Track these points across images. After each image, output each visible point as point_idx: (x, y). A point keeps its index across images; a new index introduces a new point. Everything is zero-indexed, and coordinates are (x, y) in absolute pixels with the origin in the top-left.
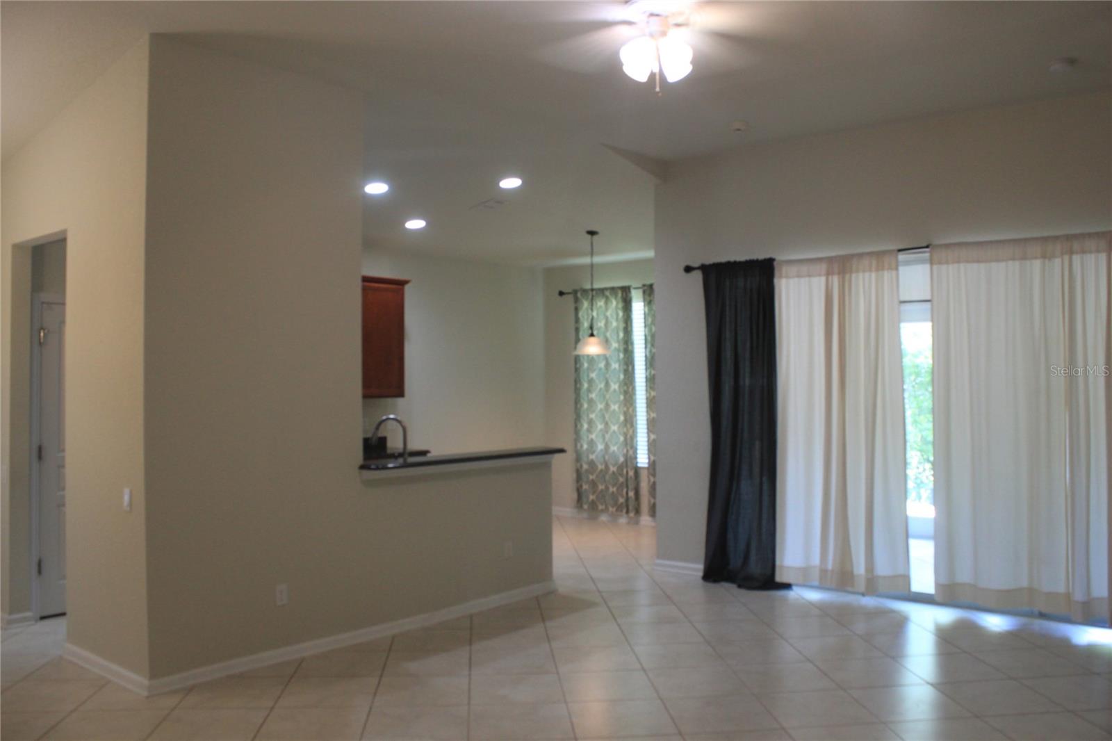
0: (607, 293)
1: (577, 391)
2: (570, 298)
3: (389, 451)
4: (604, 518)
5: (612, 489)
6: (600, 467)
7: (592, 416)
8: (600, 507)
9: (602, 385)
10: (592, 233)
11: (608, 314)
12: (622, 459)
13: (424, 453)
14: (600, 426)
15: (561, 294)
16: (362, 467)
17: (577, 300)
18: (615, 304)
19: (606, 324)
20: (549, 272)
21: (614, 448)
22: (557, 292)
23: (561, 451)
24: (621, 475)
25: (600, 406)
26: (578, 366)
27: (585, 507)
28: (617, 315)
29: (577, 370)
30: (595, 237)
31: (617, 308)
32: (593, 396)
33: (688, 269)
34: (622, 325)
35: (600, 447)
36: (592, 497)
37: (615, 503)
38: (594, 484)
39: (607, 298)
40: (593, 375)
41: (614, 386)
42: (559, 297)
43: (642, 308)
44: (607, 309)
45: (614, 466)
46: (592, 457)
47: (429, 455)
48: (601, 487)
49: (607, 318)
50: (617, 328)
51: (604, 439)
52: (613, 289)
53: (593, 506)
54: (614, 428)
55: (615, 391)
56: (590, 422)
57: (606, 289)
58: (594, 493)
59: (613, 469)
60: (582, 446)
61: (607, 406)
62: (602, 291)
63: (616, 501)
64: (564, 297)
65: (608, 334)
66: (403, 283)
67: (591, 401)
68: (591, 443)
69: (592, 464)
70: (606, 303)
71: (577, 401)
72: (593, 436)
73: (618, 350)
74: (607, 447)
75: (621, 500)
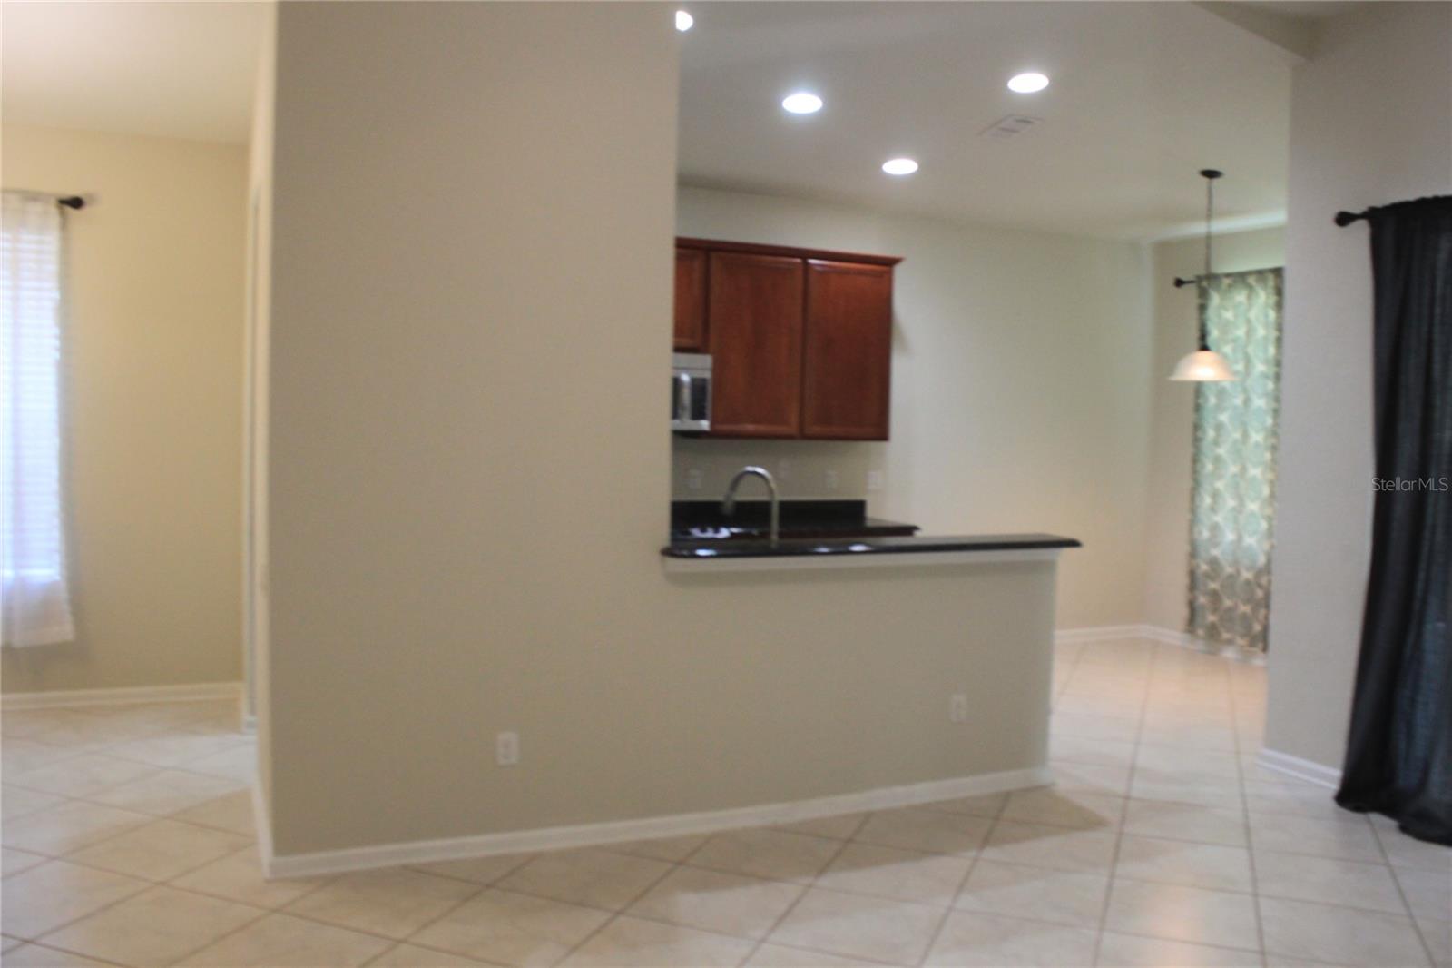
0: (1251, 280)
1: (1197, 441)
2: (1190, 292)
3: (869, 524)
4: (1229, 653)
5: (1244, 609)
6: (1229, 570)
7: (1220, 485)
8: (1226, 636)
9: (1237, 435)
10: (1211, 174)
11: (1253, 314)
12: (1262, 560)
13: (908, 530)
14: (1231, 503)
15: (1179, 283)
16: (669, 552)
17: (1203, 294)
18: (1263, 297)
19: (1250, 332)
20: (1164, 249)
21: (1250, 541)
22: (1173, 281)
23: (1073, 544)
24: (1260, 586)
25: (1233, 469)
26: (1201, 401)
27: (1201, 632)
28: (1266, 316)
29: (1198, 408)
30: (1216, 181)
31: (1267, 305)
32: (1222, 451)
33: (1344, 219)
34: (1274, 334)
35: (1230, 536)
36: (1211, 618)
37: (1247, 632)
38: (1215, 596)
39: (1250, 288)
40: (1224, 417)
41: (1257, 437)
42: (1175, 289)
44: (1250, 306)
45: (1248, 569)
46: (1215, 552)
47: (918, 534)
48: (1228, 603)
49: (1248, 321)
50: (1265, 338)
51: (1236, 521)
52: (1260, 273)
53: (1213, 632)
54: (1253, 506)
55: (1257, 445)
56: (1216, 495)
57: (1249, 273)
58: (1215, 611)
59: (1247, 575)
60: (1200, 533)
61: (1244, 470)
62: (1241, 277)
63: (1249, 627)
64: (1185, 287)
65: (1250, 349)
66: (890, 263)
67: (1218, 460)
68: (1215, 528)
69: (1214, 562)
70: (1249, 297)
71: (1196, 460)
72: (1218, 518)
73: (1265, 376)
74: (1240, 538)
75: (1257, 628)
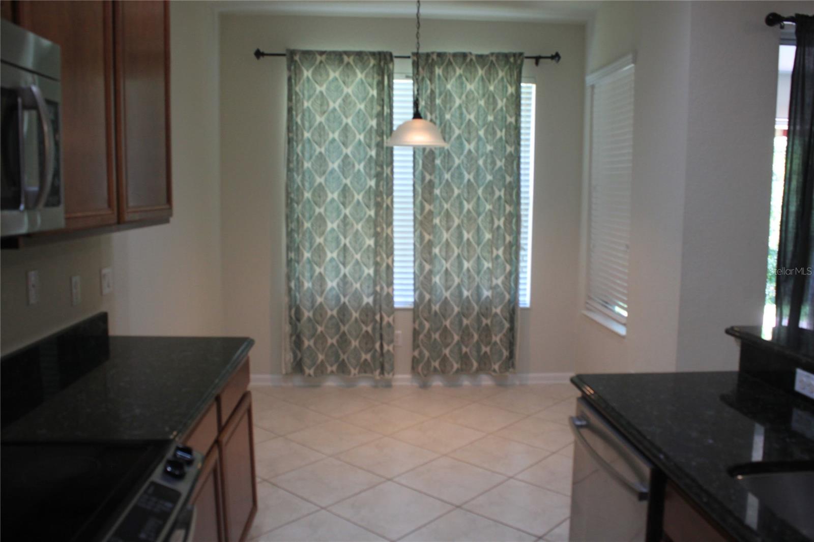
0: (349, 60)
2: (279, 62)
6: (333, 313)
8: (330, 369)
11: (349, 90)
15: (260, 54)
17: (292, 66)
18: (361, 76)
19: (345, 106)
22: (254, 50)
28: (365, 93)
31: (364, 83)
32: (321, 210)
35: (331, 284)
38: (323, 338)
39: (347, 67)
40: (321, 180)
41: (358, 197)
42: (255, 60)
43: (411, 87)
44: (346, 83)
45: (355, 310)
54: (357, 256)
57: (348, 53)
59: (354, 314)
61: (346, 225)
62: (339, 56)
64: (267, 59)
70: (345, 75)
72: (321, 270)
75: (364, 356)
